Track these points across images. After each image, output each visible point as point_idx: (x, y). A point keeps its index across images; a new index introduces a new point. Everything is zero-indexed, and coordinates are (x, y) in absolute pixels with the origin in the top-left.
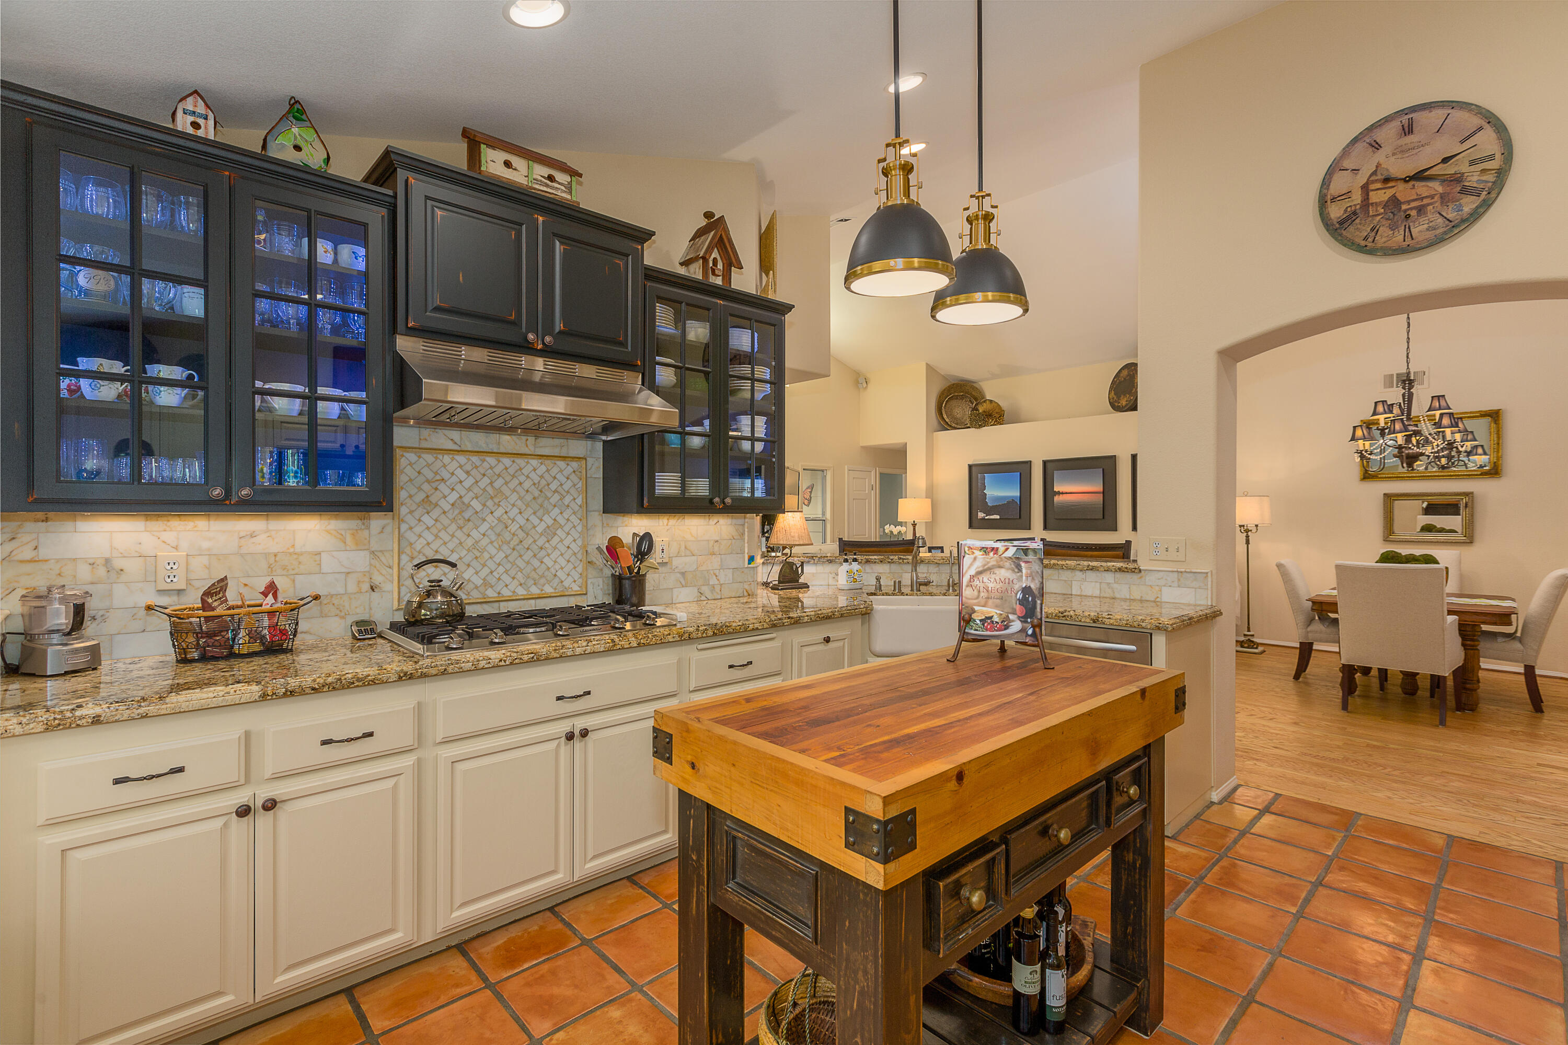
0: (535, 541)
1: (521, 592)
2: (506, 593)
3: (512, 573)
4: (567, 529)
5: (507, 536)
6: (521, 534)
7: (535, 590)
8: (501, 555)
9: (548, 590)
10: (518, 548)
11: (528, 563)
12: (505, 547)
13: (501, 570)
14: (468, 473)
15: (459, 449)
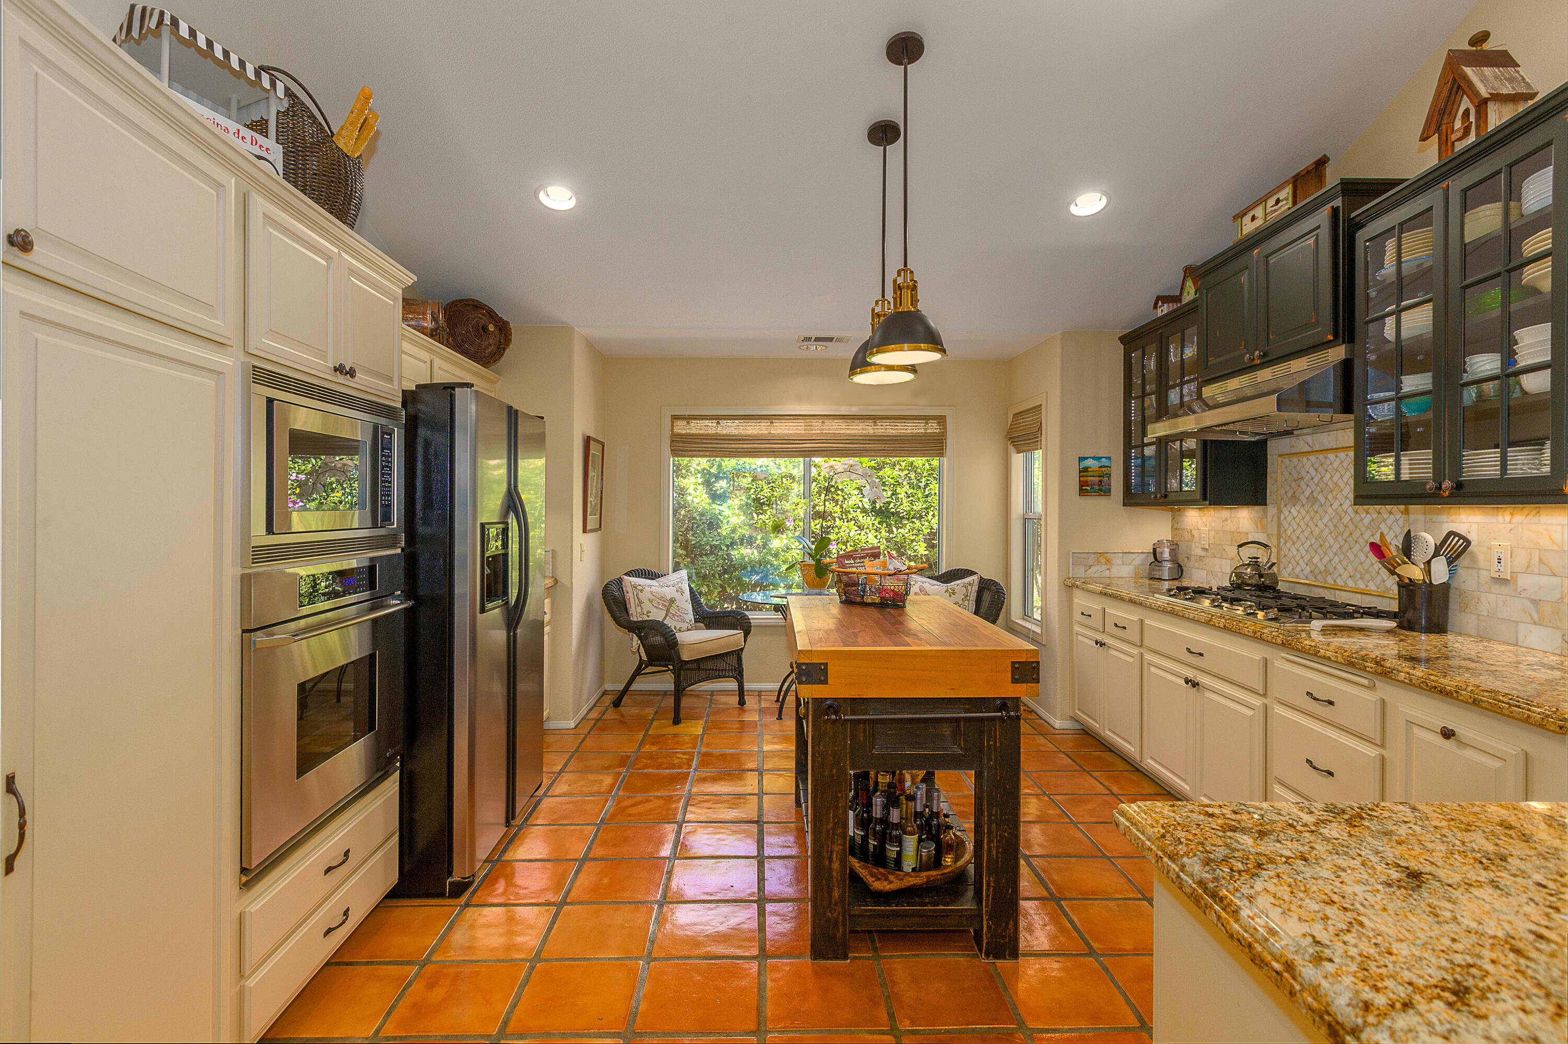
0: (1362, 534)
1: (1351, 584)
2: (1340, 582)
3: (1345, 563)
4: (1389, 522)
5: (1341, 527)
6: (1352, 527)
7: (1361, 585)
8: (1337, 546)
9: (1372, 587)
10: (1350, 539)
11: (1356, 556)
12: (1340, 538)
13: (1337, 559)
14: (1316, 470)
15: (1310, 450)
